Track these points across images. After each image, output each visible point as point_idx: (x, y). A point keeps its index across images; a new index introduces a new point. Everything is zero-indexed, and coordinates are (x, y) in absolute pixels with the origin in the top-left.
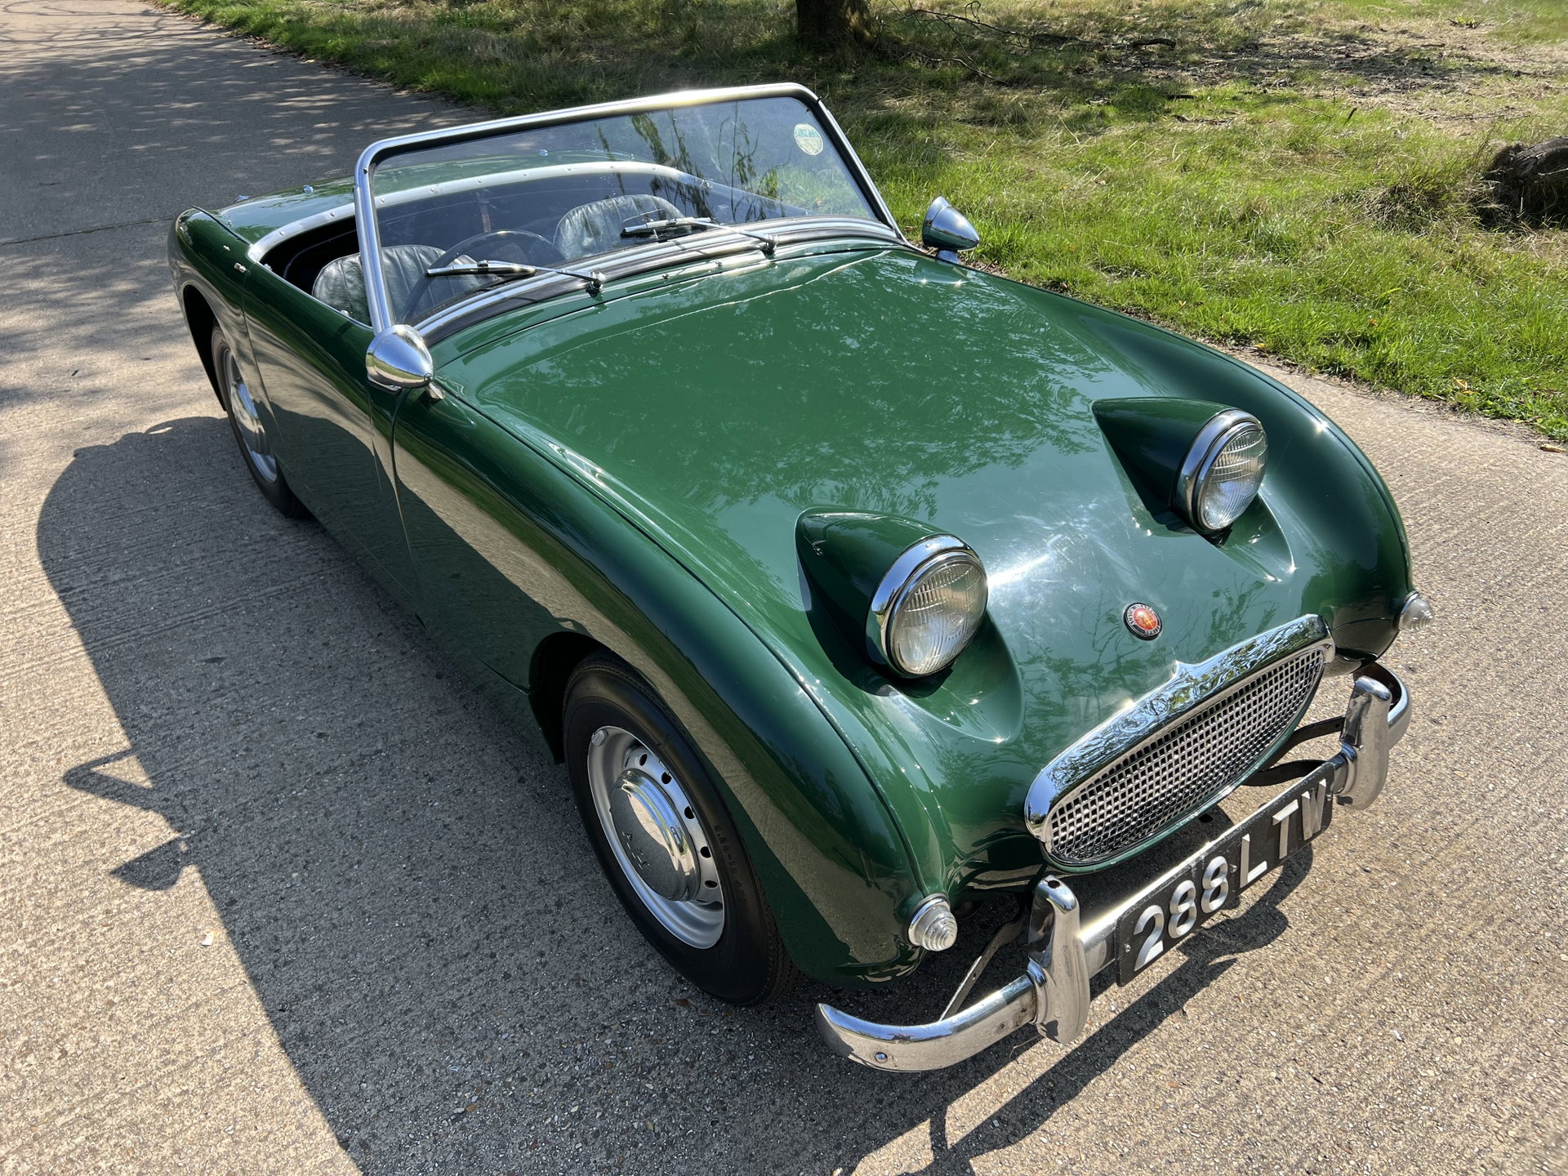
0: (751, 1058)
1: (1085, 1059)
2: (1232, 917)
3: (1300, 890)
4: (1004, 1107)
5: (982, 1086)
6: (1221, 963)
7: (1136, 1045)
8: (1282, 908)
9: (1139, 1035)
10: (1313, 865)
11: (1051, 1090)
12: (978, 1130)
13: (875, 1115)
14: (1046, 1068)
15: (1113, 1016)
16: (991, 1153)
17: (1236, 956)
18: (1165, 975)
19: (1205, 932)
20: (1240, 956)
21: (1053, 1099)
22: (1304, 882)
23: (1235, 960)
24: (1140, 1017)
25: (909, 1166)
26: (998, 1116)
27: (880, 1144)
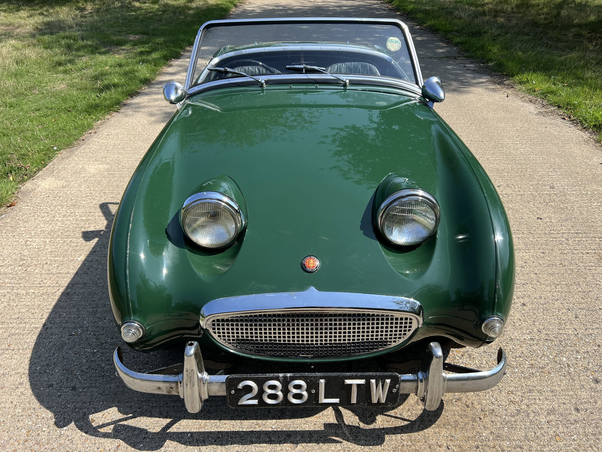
0: (151, 367)
1: (242, 437)
2: (361, 427)
3: (405, 436)
4: (198, 432)
5: (200, 421)
6: (334, 440)
7: (265, 445)
8: (387, 437)
9: (270, 442)
10: (425, 431)
11: (219, 438)
12: (181, 433)
13: (160, 407)
14: (226, 430)
15: (270, 429)
16: (176, 443)
17: (344, 441)
18: (307, 429)
19: (343, 425)
20: (345, 442)
21: (215, 441)
22: (411, 434)
23: (341, 442)
24: (279, 437)
25: (150, 428)
26: (192, 433)
27: (151, 416)
